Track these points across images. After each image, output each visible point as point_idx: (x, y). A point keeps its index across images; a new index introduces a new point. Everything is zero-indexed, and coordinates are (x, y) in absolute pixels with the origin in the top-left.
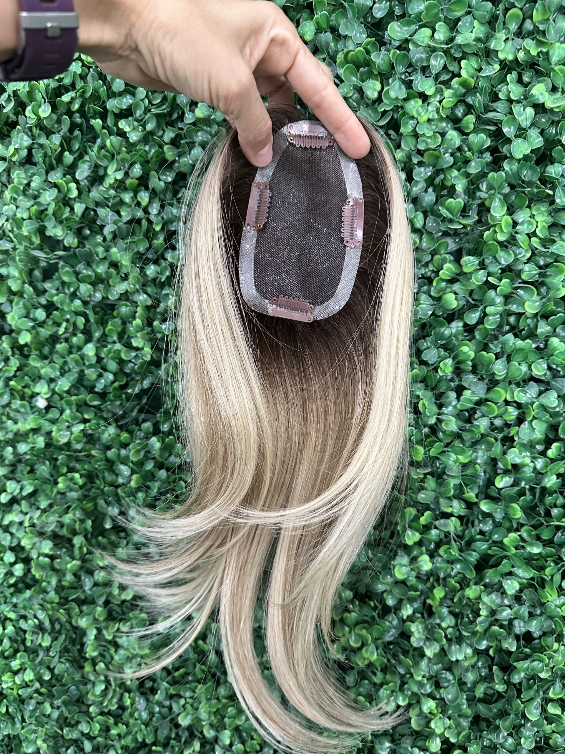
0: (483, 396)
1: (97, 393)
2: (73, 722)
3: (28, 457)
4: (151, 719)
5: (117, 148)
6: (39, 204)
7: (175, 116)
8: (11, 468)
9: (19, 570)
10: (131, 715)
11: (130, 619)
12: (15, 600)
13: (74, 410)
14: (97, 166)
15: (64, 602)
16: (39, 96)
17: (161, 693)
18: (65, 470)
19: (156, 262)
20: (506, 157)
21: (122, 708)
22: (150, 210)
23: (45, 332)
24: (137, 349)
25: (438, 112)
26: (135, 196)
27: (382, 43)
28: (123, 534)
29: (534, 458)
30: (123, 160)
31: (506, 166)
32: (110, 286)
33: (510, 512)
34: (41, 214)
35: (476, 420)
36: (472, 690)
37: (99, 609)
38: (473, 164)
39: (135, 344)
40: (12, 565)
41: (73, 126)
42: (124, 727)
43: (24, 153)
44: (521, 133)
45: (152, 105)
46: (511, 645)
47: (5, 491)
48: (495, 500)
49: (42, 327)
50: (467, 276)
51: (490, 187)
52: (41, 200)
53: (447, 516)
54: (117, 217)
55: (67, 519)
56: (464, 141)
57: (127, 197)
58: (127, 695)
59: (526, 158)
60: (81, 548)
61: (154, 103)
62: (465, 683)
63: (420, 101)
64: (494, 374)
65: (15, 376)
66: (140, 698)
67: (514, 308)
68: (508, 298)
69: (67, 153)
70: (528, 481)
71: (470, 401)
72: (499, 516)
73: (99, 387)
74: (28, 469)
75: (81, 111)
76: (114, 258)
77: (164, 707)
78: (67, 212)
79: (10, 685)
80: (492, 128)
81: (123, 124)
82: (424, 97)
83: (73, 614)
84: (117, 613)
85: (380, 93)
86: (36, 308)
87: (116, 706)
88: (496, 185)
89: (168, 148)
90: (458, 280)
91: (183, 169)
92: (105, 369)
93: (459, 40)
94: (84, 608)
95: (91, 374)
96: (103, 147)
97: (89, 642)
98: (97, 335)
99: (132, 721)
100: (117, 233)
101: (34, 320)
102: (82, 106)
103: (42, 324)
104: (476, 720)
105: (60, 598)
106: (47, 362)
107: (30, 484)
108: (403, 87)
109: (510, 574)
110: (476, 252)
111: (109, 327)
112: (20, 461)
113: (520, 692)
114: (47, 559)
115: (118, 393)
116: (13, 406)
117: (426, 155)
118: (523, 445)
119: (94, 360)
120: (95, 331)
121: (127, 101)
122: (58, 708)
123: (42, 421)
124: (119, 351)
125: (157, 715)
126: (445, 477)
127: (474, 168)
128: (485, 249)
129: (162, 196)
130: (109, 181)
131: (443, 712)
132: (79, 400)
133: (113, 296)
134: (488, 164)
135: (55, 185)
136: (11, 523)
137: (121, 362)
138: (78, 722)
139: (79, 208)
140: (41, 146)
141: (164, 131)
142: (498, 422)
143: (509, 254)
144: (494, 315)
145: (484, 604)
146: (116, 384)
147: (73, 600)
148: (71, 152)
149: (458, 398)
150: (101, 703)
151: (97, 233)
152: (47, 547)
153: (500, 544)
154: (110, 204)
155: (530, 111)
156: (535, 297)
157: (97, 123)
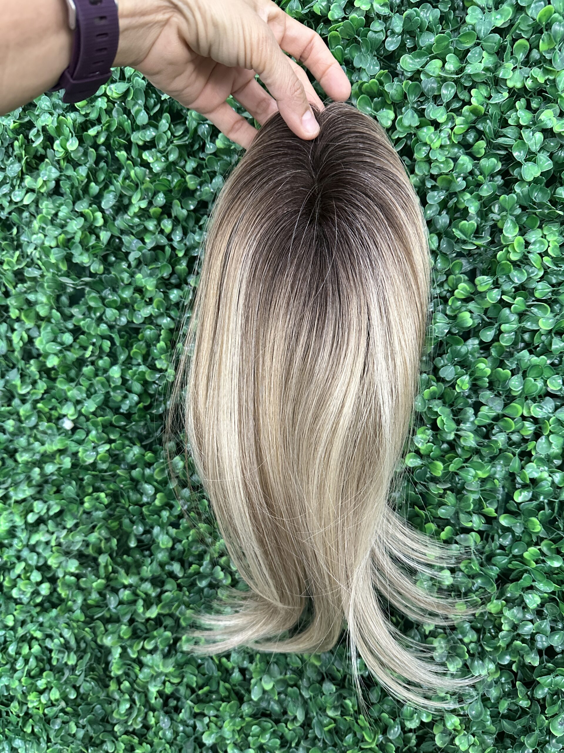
0: (500, 412)
1: (122, 414)
2: (98, 742)
3: (55, 477)
4: (175, 739)
5: (141, 178)
6: (66, 233)
7: (196, 147)
8: (38, 489)
9: (45, 589)
10: (156, 734)
11: (154, 637)
12: (41, 619)
13: (100, 431)
14: (121, 196)
15: (90, 620)
16: (66, 131)
17: (185, 712)
18: (90, 490)
19: (178, 286)
20: (517, 180)
21: (147, 727)
22: (173, 237)
23: (72, 356)
24: (161, 371)
25: (450, 138)
26: (159, 224)
27: (394, 74)
28: (147, 553)
29: (552, 472)
30: (147, 190)
31: (517, 188)
32: (134, 310)
33: (530, 526)
34: (68, 243)
35: (494, 435)
36: (496, 705)
37: (124, 627)
38: (485, 187)
39: (159, 366)
40: (39, 584)
41: (99, 159)
42: (149, 746)
43: (52, 184)
44: (531, 157)
45: (175, 137)
46: (533, 660)
47: (32, 511)
48: (514, 514)
49: (69, 350)
50: (482, 295)
51: (502, 209)
52: (69, 229)
53: (467, 531)
54: (142, 245)
55: (93, 538)
56: (475, 165)
57: (151, 225)
58: (151, 714)
59: (536, 181)
60: (106, 567)
61: (176, 134)
62: (489, 699)
63: (432, 129)
64: (510, 390)
65: (42, 399)
66: (164, 716)
67: (528, 325)
68: (522, 316)
69: (93, 184)
70: (546, 495)
71: (488, 416)
72: (518, 530)
73: (125, 408)
74: (55, 489)
75: (107, 144)
76: (139, 284)
77: (187, 726)
78: (92, 241)
79: (36, 704)
80: (503, 153)
81: (146, 155)
82: (436, 125)
83: (98, 633)
84: (142, 631)
85: (394, 121)
86: (63, 333)
87: (141, 725)
88: (507, 207)
89: (190, 178)
90: (473, 299)
91: (204, 198)
92: (130, 391)
93: (469, 70)
94: (109, 627)
95: (117, 396)
96: (127, 177)
97: (114, 661)
98: (122, 357)
99: (156, 740)
100: (142, 259)
101: (62, 344)
102: (108, 139)
103: (69, 348)
104: (501, 737)
105: (86, 616)
106: (73, 384)
107: (57, 504)
108: (416, 115)
109: (531, 588)
110: (489, 272)
111: (134, 350)
112: (46, 482)
113: (543, 707)
114: (73, 578)
115: (143, 414)
116: (41, 428)
117: (439, 179)
118: (541, 460)
119: (119, 382)
120: (121, 354)
121: (150, 133)
122: (84, 727)
123: (68, 442)
124: (143, 373)
125: (181, 734)
126: (464, 492)
127: (486, 191)
128: (498, 269)
129: (184, 224)
130: (134, 209)
131: (467, 729)
132: (105, 421)
133: (138, 320)
134: (499, 187)
135: (82, 215)
136: (38, 543)
137: (146, 384)
138: (103, 742)
139: (104, 236)
140: (69, 177)
141: (186, 162)
142: (515, 438)
143: (522, 273)
144: (509, 332)
145: (506, 618)
146: (141, 405)
147: (97, 619)
148: (97, 183)
149: (476, 414)
150: (126, 722)
151: (122, 260)
152: (73, 566)
153: (520, 558)
154: (134, 232)
155: (539, 136)
156: (549, 314)
157: (122, 154)
